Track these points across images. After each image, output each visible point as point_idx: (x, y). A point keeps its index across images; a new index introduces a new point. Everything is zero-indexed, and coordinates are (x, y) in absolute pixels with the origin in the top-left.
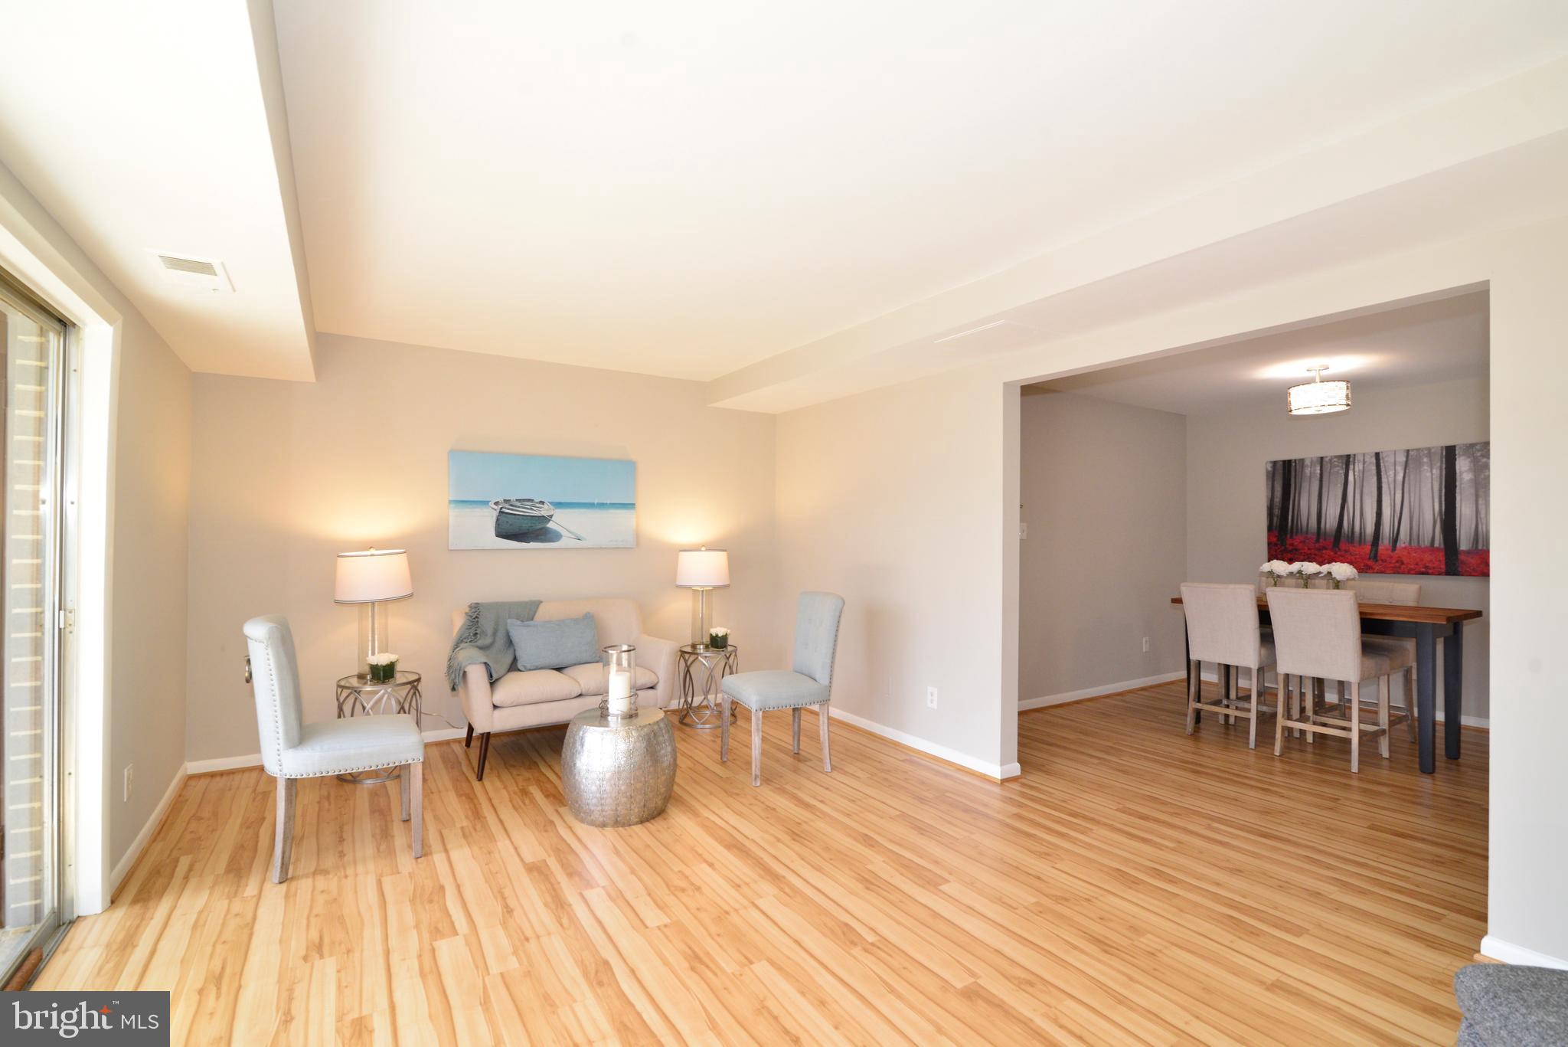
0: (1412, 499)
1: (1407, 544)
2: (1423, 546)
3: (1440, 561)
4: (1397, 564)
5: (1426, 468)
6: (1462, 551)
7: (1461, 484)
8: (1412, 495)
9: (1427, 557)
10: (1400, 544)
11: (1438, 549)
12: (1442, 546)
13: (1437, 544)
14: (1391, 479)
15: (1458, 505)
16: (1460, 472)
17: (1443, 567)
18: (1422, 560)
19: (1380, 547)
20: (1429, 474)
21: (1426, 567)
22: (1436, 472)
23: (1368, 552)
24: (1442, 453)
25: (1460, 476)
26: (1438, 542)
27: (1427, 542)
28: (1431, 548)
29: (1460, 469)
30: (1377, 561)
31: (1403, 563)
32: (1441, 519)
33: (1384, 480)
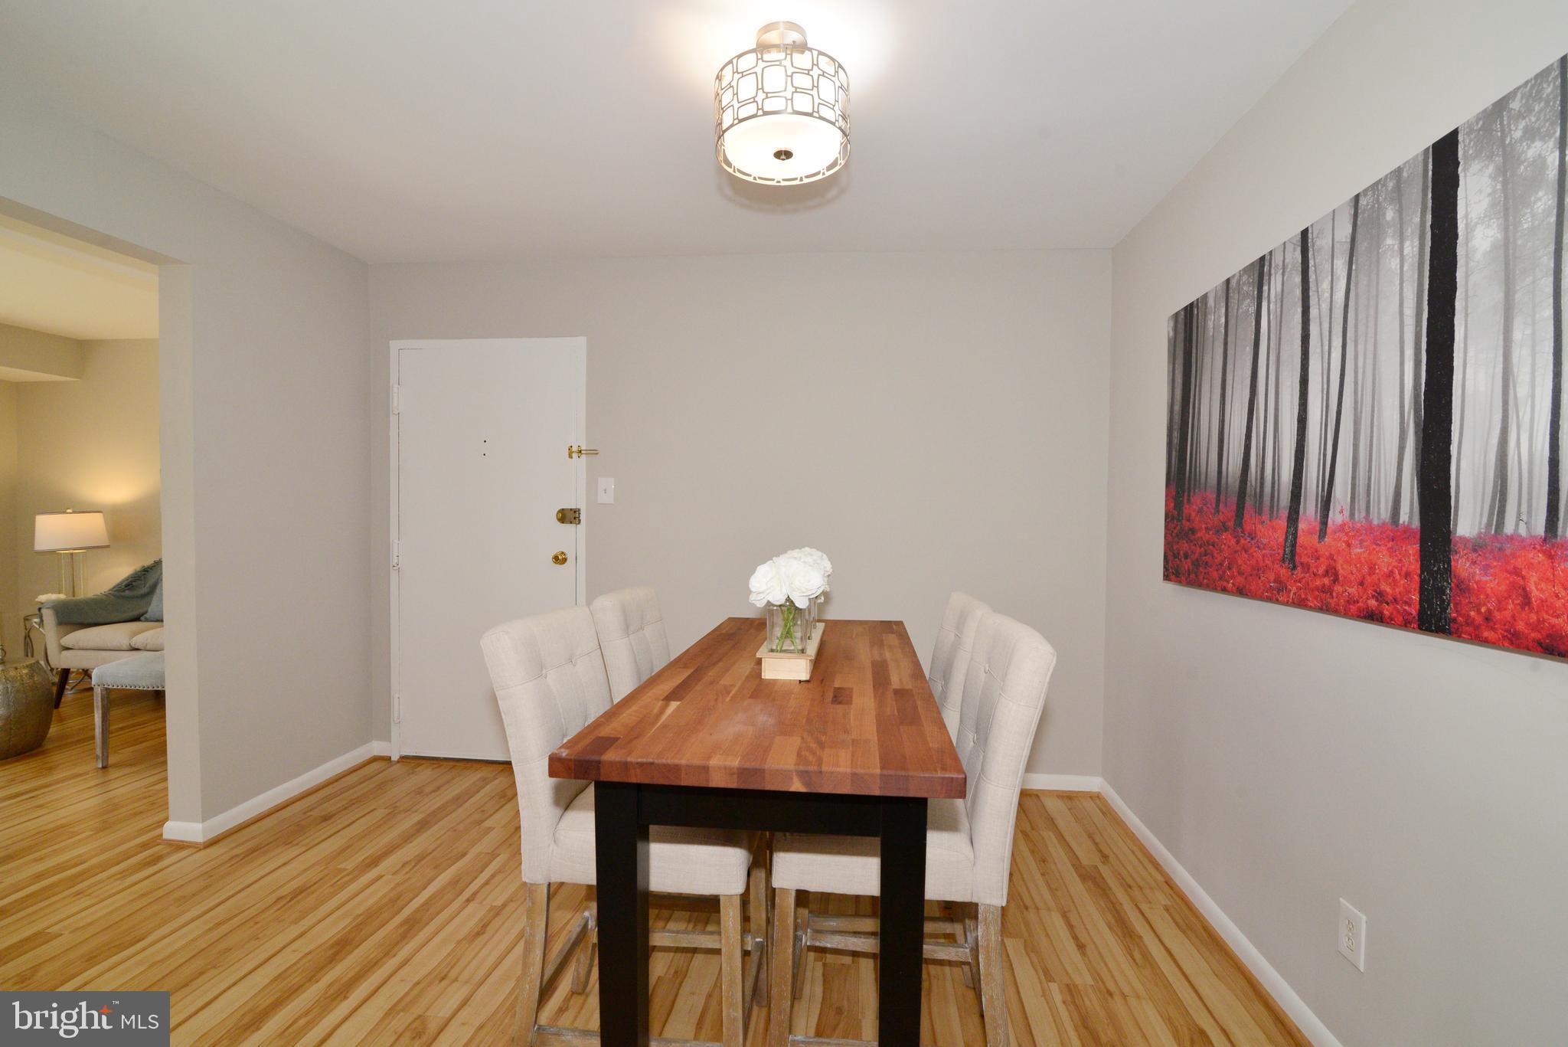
0: (1360, 364)
1: (1347, 513)
2: (1375, 522)
3: (1407, 575)
4: (1326, 581)
5: (1389, 241)
6: (1462, 538)
7: (1467, 276)
8: (1361, 348)
9: (1385, 561)
10: (1336, 517)
11: (1407, 530)
12: (1416, 523)
13: (1403, 518)
14: (1325, 306)
15: (1457, 363)
16: (1467, 225)
17: (1415, 597)
18: (1372, 568)
19: (1302, 526)
20: (1394, 264)
21: (1380, 596)
22: (1411, 248)
23: (1281, 540)
24: (1426, 171)
25: (1467, 244)
26: (1409, 513)
27: (1381, 513)
28: (1393, 533)
29: (1466, 216)
30: (1295, 568)
31: (1336, 580)
32: (1416, 424)
33: (1313, 312)
